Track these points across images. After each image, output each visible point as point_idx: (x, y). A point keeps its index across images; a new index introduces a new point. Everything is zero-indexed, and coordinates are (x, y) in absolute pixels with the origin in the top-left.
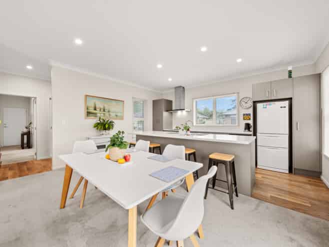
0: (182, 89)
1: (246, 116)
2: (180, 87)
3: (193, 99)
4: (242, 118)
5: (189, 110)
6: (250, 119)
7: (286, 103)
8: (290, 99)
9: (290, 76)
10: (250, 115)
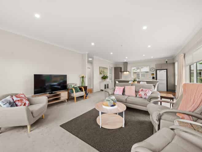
0: (126, 63)
1: (153, 74)
4: (151, 74)
7: (166, 71)
8: (167, 69)
9: (167, 62)
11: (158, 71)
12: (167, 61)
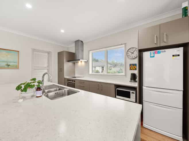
0: (80, 43)
1: (132, 66)
2: (78, 41)
3: (89, 51)
4: (128, 67)
5: (86, 61)
6: (136, 69)
10: (136, 65)
11: (146, 55)
12: (185, 9)
